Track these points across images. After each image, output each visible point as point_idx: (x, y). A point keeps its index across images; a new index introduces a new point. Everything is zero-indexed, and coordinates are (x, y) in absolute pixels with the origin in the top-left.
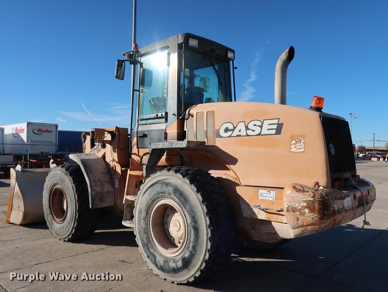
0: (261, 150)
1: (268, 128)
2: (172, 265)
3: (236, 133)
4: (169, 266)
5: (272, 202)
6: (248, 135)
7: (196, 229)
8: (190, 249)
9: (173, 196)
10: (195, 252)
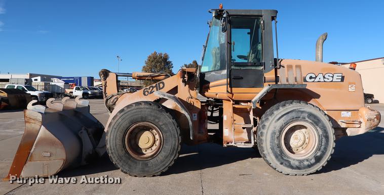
0: (333, 90)
1: (337, 78)
2: (306, 163)
3: (317, 80)
4: (304, 165)
5: (349, 118)
6: (325, 81)
7: (327, 137)
8: (321, 150)
9: (307, 119)
10: (326, 150)
